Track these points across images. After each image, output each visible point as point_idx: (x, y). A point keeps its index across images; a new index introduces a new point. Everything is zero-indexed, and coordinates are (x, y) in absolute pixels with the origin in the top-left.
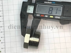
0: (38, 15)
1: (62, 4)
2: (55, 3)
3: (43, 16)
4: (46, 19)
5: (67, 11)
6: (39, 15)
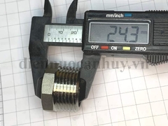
0: (94, 47)
1: (147, 17)
2: (130, 15)
3: (107, 47)
4: (113, 56)
5: (162, 32)
6: (97, 47)
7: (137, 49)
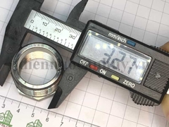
0: (84, 62)
7: (126, 82)
